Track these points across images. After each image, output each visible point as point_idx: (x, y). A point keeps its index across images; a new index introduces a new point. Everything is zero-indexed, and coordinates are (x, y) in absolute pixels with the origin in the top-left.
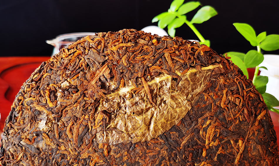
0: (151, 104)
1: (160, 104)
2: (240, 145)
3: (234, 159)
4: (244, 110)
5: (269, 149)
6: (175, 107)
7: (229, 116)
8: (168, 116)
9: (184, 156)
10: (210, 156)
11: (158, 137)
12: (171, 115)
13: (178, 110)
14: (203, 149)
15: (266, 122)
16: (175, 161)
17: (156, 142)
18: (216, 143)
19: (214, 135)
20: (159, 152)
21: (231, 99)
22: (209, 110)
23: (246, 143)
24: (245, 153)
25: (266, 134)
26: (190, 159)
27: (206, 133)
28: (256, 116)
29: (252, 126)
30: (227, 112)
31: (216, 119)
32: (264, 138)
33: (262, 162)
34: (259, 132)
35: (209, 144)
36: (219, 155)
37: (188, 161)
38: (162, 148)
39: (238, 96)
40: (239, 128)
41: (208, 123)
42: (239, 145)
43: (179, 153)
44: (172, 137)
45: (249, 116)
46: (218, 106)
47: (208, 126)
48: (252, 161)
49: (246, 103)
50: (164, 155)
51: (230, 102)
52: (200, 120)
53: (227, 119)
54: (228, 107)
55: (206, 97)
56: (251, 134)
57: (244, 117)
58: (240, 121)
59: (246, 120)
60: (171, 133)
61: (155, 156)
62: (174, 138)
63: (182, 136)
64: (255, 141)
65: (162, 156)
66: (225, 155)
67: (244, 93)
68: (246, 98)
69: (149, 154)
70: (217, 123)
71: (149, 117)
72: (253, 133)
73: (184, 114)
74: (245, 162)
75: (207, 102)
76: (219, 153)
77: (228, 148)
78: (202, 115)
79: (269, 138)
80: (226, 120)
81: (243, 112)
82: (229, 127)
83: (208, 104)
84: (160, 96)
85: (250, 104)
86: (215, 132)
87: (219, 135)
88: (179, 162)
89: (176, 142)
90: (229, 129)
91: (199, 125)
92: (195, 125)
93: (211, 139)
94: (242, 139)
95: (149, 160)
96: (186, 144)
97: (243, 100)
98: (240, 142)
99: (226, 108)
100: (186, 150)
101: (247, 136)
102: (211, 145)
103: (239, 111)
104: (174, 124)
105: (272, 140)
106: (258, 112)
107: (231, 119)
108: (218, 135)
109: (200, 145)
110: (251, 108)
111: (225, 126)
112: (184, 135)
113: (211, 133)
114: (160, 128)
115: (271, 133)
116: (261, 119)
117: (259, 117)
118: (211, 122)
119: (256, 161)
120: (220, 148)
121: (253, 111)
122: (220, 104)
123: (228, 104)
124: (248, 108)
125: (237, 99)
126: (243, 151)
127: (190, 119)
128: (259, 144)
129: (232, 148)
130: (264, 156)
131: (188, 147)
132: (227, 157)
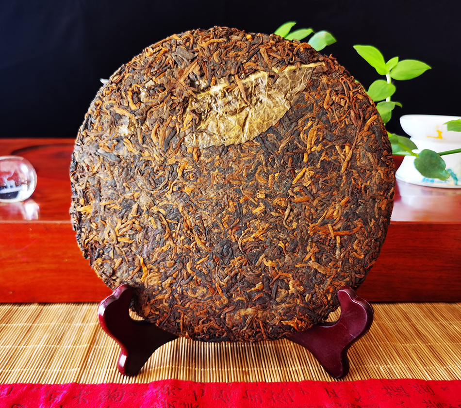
0: (246, 103)
1: (256, 104)
2: (347, 152)
3: (340, 167)
4: (350, 112)
5: (382, 158)
6: (272, 107)
7: (333, 118)
8: (265, 116)
9: (282, 161)
10: (313, 161)
11: (254, 139)
12: (268, 115)
13: (275, 109)
14: (305, 154)
15: (377, 127)
16: (273, 167)
17: (252, 145)
18: (319, 148)
19: (317, 139)
20: (255, 156)
21: (335, 99)
22: (310, 111)
23: (353, 150)
24: (353, 161)
25: (377, 141)
26: (289, 165)
27: (307, 136)
28: (365, 121)
29: (360, 131)
30: (330, 113)
31: (319, 122)
32: (375, 145)
33: (374, 173)
34: (368, 137)
35: (311, 148)
36: (322, 161)
37: (288, 167)
38: (257, 152)
39: (343, 96)
40: (346, 132)
41: (309, 124)
42: (345, 151)
43: (277, 157)
44: (269, 139)
45: (357, 119)
46: (320, 107)
47: (310, 128)
48: (362, 171)
49: (353, 104)
50: (261, 160)
51: (333, 103)
52: (300, 122)
53: (331, 121)
54: (331, 109)
55: (306, 97)
56: (359, 139)
57: (351, 120)
58: (345, 124)
59: (353, 124)
60: (268, 135)
61: (251, 160)
62: (271, 141)
63: (280, 139)
64: (364, 148)
65: (258, 161)
66: (330, 162)
67: (350, 94)
68: (353, 100)
69: (244, 159)
70: (319, 126)
71: (244, 117)
72: (361, 139)
73: (283, 114)
74: (354, 171)
75: (308, 102)
76: (322, 159)
77: (332, 155)
78: (303, 116)
79: (381, 146)
80: (330, 123)
81: (349, 115)
82: (334, 131)
83: (309, 105)
84: (255, 95)
85: (357, 106)
86: (317, 135)
87: (323, 140)
88: (277, 168)
89: (274, 144)
90: (334, 132)
91: (299, 126)
92: (295, 127)
93: (313, 143)
94: (349, 144)
95: (243, 165)
96: (285, 147)
97: (349, 101)
98: (347, 148)
99: (330, 110)
100: (285, 154)
101: (355, 142)
102: (313, 150)
103: (344, 114)
104: (271, 126)
105: (385, 149)
106: (367, 116)
107: (335, 121)
108: (320, 140)
109: (301, 149)
110: (359, 111)
111: (329, 130)
112: (282, 138)
113: (313, 136)
114: (256, 129)
115: (384, 141)
116: (371, 124)
117: (369, 122)
118: (312, 124)
119: (367, 171)
120: (324, 154)
121: (361, 114)
122: (323, 105)
123: (331, 105)
124: (355, 110)
125: (342, 100)
126: (351, 159)
127: (290, 120)
128: (370, 152)
129: (337, 154)
130: (376, 166)
131: (288, 151)
132: (332, 164)
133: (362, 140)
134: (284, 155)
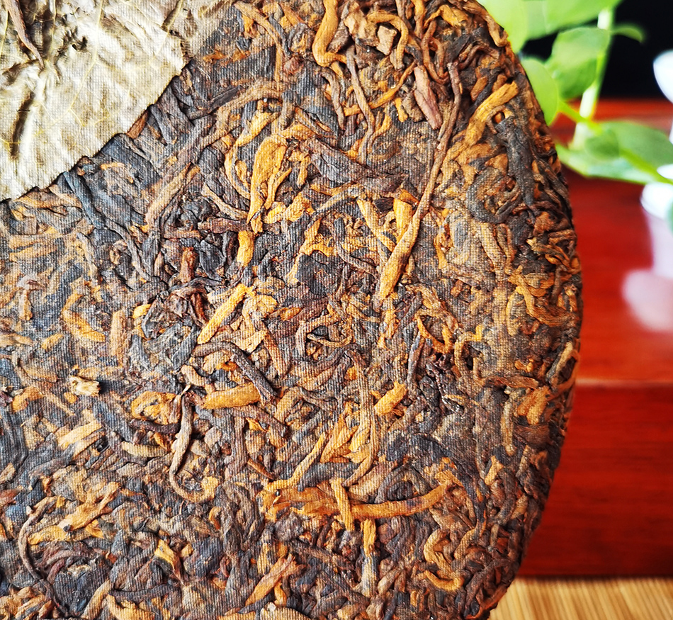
0: (26, 51)
1: (62, 53)
2: (399, 223)
3: (372, 280)
4: (413, 75)
5: (530, 242)
6: (119, 62)
7: (347, 98)
8: (91, 96)
9: (159, 261)
10: (271, 262)
11: (54, 182)
12: (105, 94)
13: (131, 71)
14: (241, 234)
15: (514, 128)
16: (123, 282)
17: (47, 204)
18: (294, 211)
19: (287, 179)
20: (61, 243)
21: (357, 27)
22: (261, 74)
23: (423, 215)
24: (420, 255)
25: (514, 178)
26: (184, 274)
27: (250, 169)
28: (468, 106)
29: (449, 144)
30: (337, 80)
31: (294, 113)
32: (507, 194)
33: (499, 295)
34: (481, 167)
35: (265, 212)
36: (307, 258)
37: (178, 283)
38: (68, 231)
39: (386, 16)
40: (395, 150)
41: (259, 120)
42: (394, 221)
43: (139, 247)
44: (109, 181)
45: (438, 101)
46: (301, 61)
47: (258, 138)
48: (455, 291)
49: (424, 45)
50: (80, 259)
51: (350, 41)
52: (222, 115)
53: (339, 112)
54: (343, 65)
55: (247, 23)
56: (447, 174)
57: (415, 104)
58: (395, 120)
59: (424, 119)
60: (103, 167)
61: (45, 261)
62: (117, 187)
63: (148, 179)
64: (463, 206)
65: (70, 263)
66: (334, 263)
67: (413, 8)
68: (424, 30)
69: (21, 254)
70: (294, 129)
72: (455, 175)
73: (159, 86)
74: (426, 292)
75: (255, 42)
76: (308, 252)
77: (344, 234)
78: (233, 93)
79: (527, 197)
80: (335, 116)
81: (410, 86)
82: (350, 147)
83: (256, 51)
84: (64, 22)
85: (440, 53)
86: (287, 163)
87: (309, 179)
88: (141, 285)
89: (126, 202)
90: (351, 152)
91: (218, 133)
92: (205, 133)
93: (271, 193)
94: (406, 195)
95: (19, 277)
96: (168, 211)
97: (411, 32)
98: (400, 208)
99: (336, 67)
100: (167, 236)
101: (430, 185)
102: (270, 219)
103: (391, 81)
104: (114, 132)
105: (542, 209)
106: (478, 86)
107: (355, 109)
108: (300, 180)
109: (227, 216)
110: (446, 70)
111: (333, 142)
112: (158, 177)
113: (272, 166)
114: (59, 145)
115: (540, 178)
116: (493, 119)
117: (484, 112)
118: (269, 124)
119: (473, 290)
120: (311, 232)
121: (455, 79)
122: (310, 50)
123: (343, 50)
124: (431, 68)
125: (382, 29)
126: (414, 248)
127: (184, 109)
128: (484, 220)
129: (364, 232)
130: (507, 271)
131: (178, 223)
132: (345, 270)
133: (457, 176)
134: (162, 239)
